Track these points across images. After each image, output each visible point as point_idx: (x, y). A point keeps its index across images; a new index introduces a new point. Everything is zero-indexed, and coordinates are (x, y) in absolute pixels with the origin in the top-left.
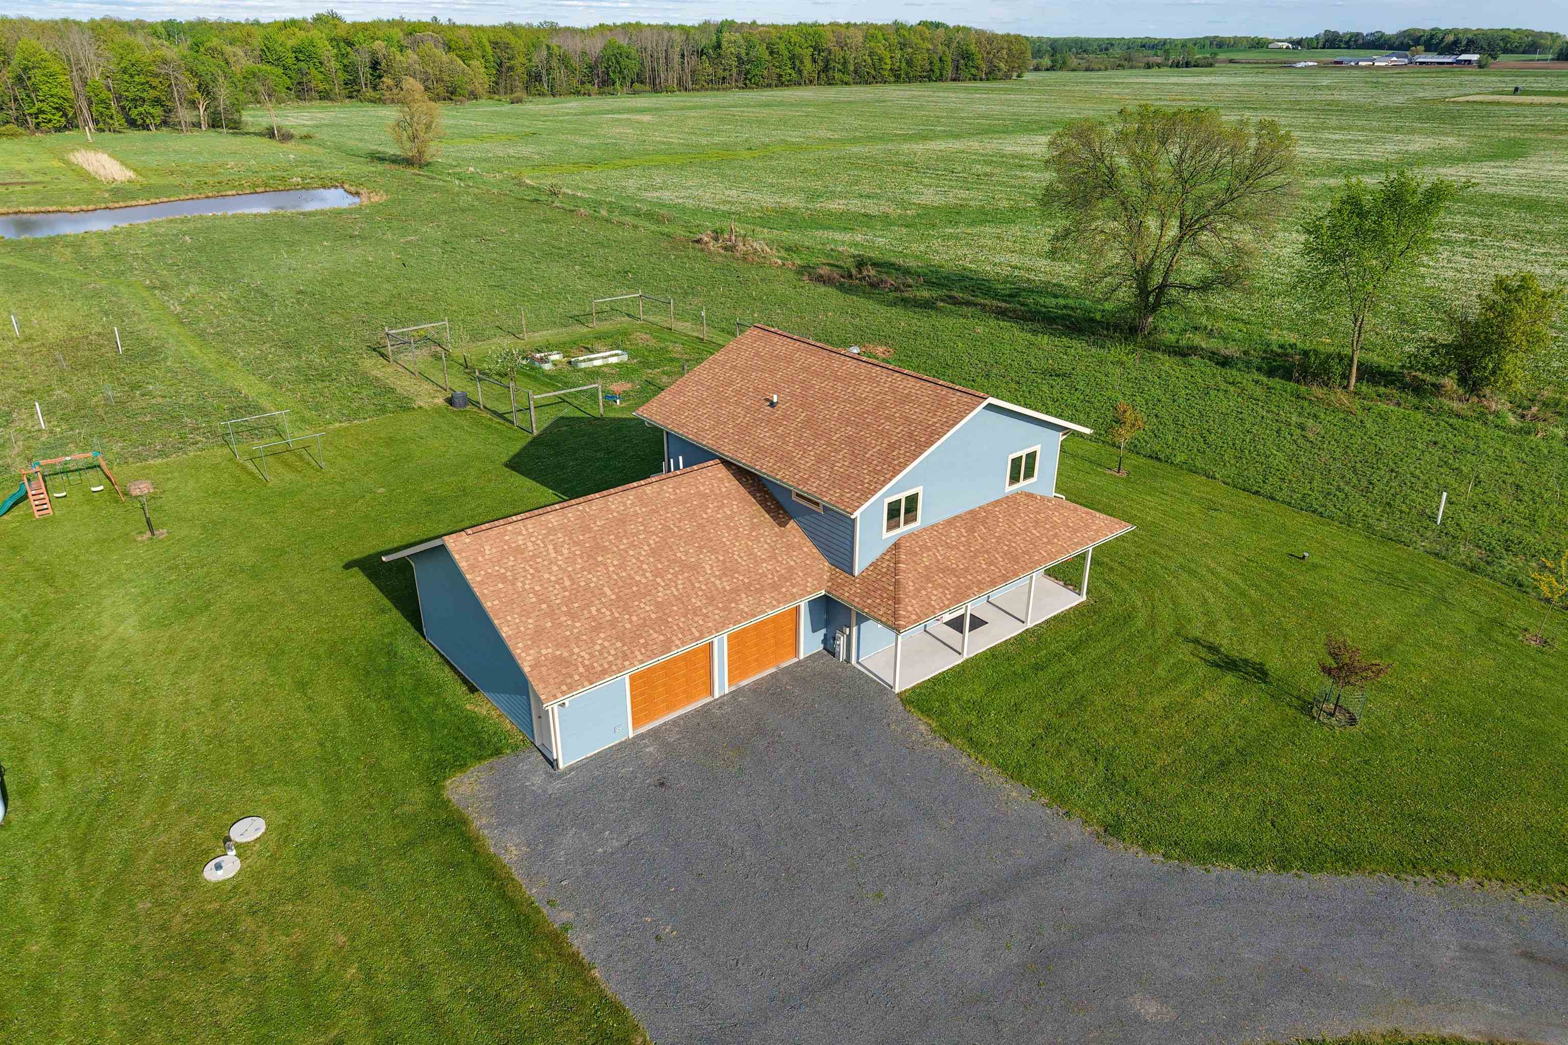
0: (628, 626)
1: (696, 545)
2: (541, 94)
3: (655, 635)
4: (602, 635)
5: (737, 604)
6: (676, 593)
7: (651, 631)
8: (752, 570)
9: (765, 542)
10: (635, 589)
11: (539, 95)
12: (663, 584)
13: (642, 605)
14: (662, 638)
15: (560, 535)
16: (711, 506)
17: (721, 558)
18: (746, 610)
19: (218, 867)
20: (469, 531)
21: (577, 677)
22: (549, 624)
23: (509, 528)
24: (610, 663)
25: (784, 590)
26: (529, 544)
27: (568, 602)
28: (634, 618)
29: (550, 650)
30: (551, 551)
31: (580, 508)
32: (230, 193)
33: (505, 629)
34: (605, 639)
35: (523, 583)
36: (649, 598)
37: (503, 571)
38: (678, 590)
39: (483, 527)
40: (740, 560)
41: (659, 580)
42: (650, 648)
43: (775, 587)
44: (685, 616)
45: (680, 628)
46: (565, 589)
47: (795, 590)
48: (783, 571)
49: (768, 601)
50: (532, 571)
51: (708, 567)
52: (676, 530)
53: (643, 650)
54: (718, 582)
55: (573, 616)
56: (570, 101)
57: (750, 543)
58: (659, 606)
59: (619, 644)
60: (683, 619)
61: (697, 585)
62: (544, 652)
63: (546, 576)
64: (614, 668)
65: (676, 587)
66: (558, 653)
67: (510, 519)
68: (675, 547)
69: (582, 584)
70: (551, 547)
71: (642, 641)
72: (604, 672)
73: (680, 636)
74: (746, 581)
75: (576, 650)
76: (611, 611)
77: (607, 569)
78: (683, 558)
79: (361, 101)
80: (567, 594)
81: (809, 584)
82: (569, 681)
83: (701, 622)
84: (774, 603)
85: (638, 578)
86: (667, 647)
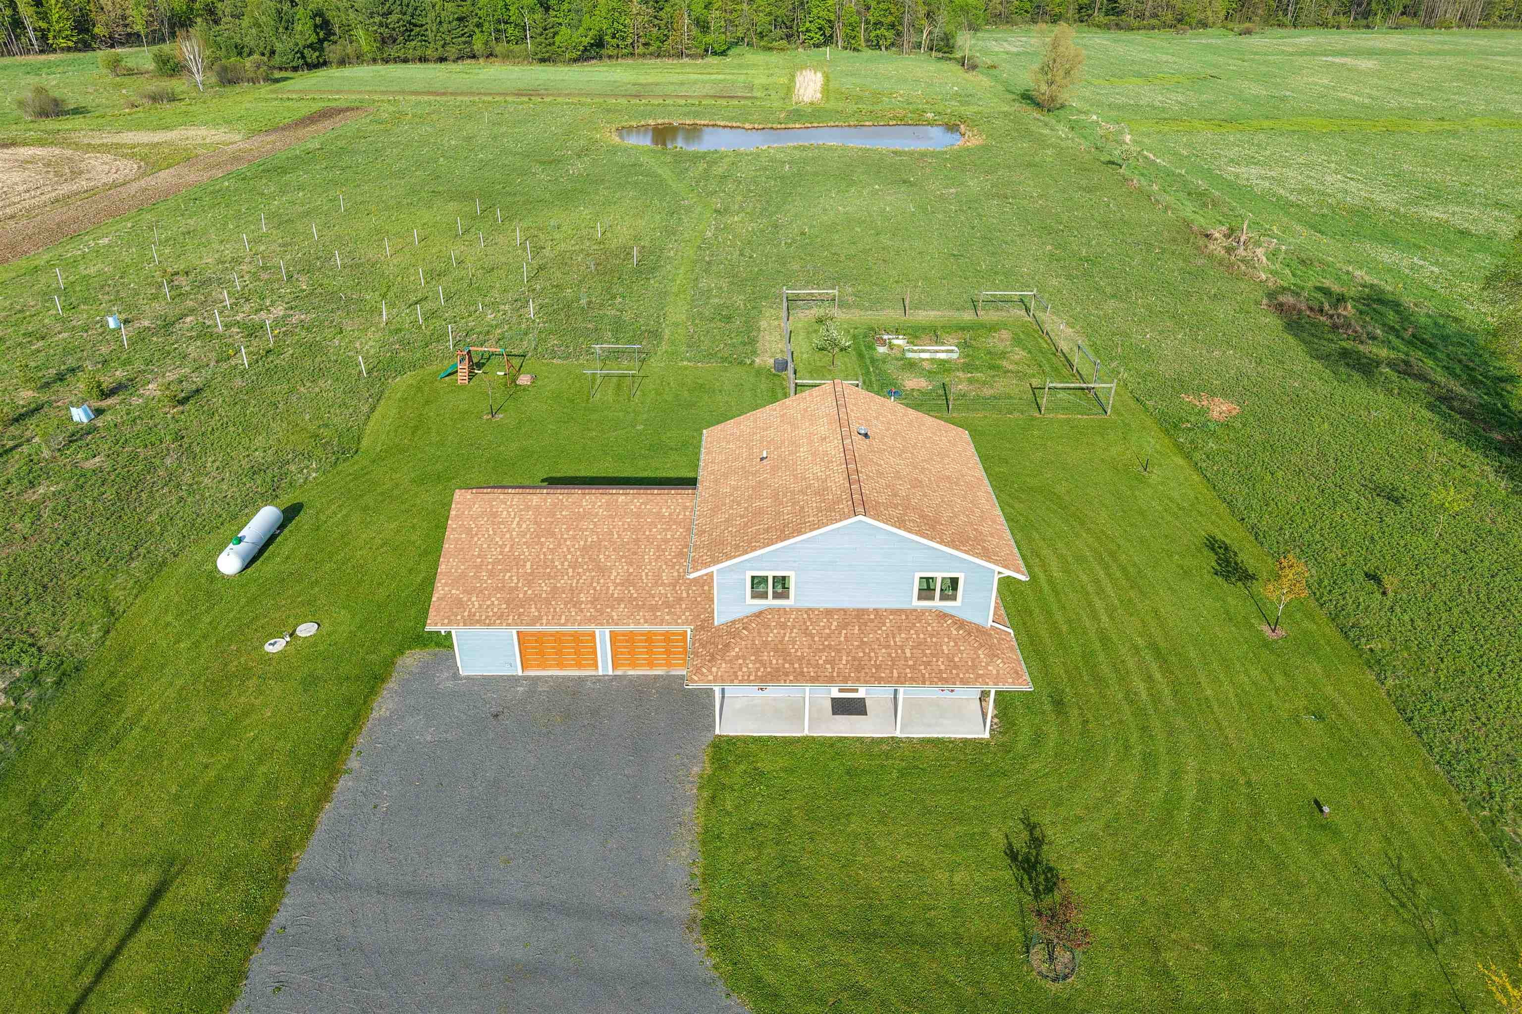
0: (521, 596)
1: (621, 554)
2: (1281, 25)
3: (533, 610)
4: (498, 595)
5: (612, 610)
6: (574, 585)
7: (533, 606)
8: (647, 588)
9: (678, 571)
10: (548, 570)
11: (1279, 25)
12: (570, 574)
13: (543, 585)
14: (536, 614)
15: (530, 513)
16: (659, 526)
17: (631, 570)
18: (615, 617)
19: (273, 644)
20: (474, 491)
21: (459, 617)
22: (472, 574)
23: (502, 497)
24: (487, 617)
25: (659, 614)
26: (505, 513)
27: (497, 562)
28: (530, 592)
29: (458, 592)
30: (515, 523)
31: (561, 497)
32: (867, 123)
33: (443, 567)
34: (498, 599)
35: (479, 539)
36: (552, 581)
37: (473, 526)
38: (577, 583)
39: (485, 491)
40: (644, 577)
41: (570, 570)
42: (523, 617)
43: (654, 609)
44: (566, 605)
45: (555, 611)
46: (501, 553)
47: (667, 617)
48: (671, 599)
49: (638, 617)
50: (491, 533)
51: (615, 574)
52: (616, 536)
53: (516, 617)
54: (612, 588)
55: (491, 574)
56: (1308, 35)
57: (664, 567)
58: (554, 589)
59: (504, 606)
60: (562, 606)
61: (595, 584)
62: (453, 592)
63: (498, 539)
64: (487, 621)
65: (578, 580)
66: (461, 596)
67: (506, 491)
68: (603, 550)
69: (516, 554)
70: (517, 519)
71: (521, 610)
72: (478, 622)
73: (550, 618)
74: (635, 595)
75: (474, 599)
76: (519, 580)
77: (541, 549)
78: (603, 560)
79: (1089, 26)
80: (501, 557)
81: (683, 617)
82: (453, 618)
83: (573, 614)
84: (642, 621)
85: (557, 563)
86: (534, 621)
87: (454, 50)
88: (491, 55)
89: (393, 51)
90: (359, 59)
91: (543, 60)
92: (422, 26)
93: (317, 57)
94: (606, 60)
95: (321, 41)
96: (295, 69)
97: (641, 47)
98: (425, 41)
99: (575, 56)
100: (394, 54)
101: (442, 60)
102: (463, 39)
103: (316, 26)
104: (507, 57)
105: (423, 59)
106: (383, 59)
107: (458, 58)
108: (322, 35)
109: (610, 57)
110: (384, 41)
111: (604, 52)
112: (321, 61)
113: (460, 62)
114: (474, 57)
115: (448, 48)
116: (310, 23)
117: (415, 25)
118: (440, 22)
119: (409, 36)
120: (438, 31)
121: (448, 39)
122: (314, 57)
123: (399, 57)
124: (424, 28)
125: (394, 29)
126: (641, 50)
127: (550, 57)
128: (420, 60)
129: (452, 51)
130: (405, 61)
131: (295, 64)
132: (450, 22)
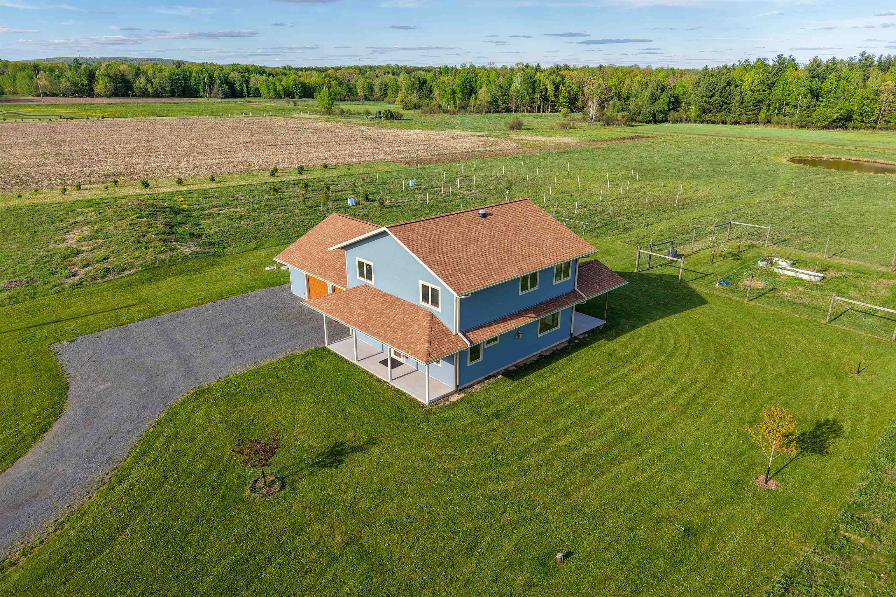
87: (745, 118)
88: (769, 122)
89: (709, 117)
90: (688, 120)
91: (801, 126)
92: (731, 104)
93: (662, 117)
94: (851, 130)
95: (669, 110)
96: (648, 122)
97: (883, 122)
98: (729, 112)
99: (824, 124)
100: (708, 118)
101: (736, 123)
102: (753, 112)
103: (670, 102)
104: (779, 123)
105: (724, 122)
106: (700, 121)
107: (747, 123)
108: (671, 107)
109: (854, 128)
110: (704, 111)
111: (851, 124)
112: (664, 119)
113: (747, 125)
114: (758, 123)
115: (741, 117)
116: (667, 100)
117: (726, 103)
118: (742, 102)
119: (721, 109)
120: (739, 107)
121: (743, 111)
122: (661, 117)
123: (710, 120)
124: (731, 105)
125: (712, 105)
126: (883, 124)
127: (806, 124)
128: (722, 123)
129: (744, 118)
130: (714, 123)
131: (648, 119)
132: (748, 102)
